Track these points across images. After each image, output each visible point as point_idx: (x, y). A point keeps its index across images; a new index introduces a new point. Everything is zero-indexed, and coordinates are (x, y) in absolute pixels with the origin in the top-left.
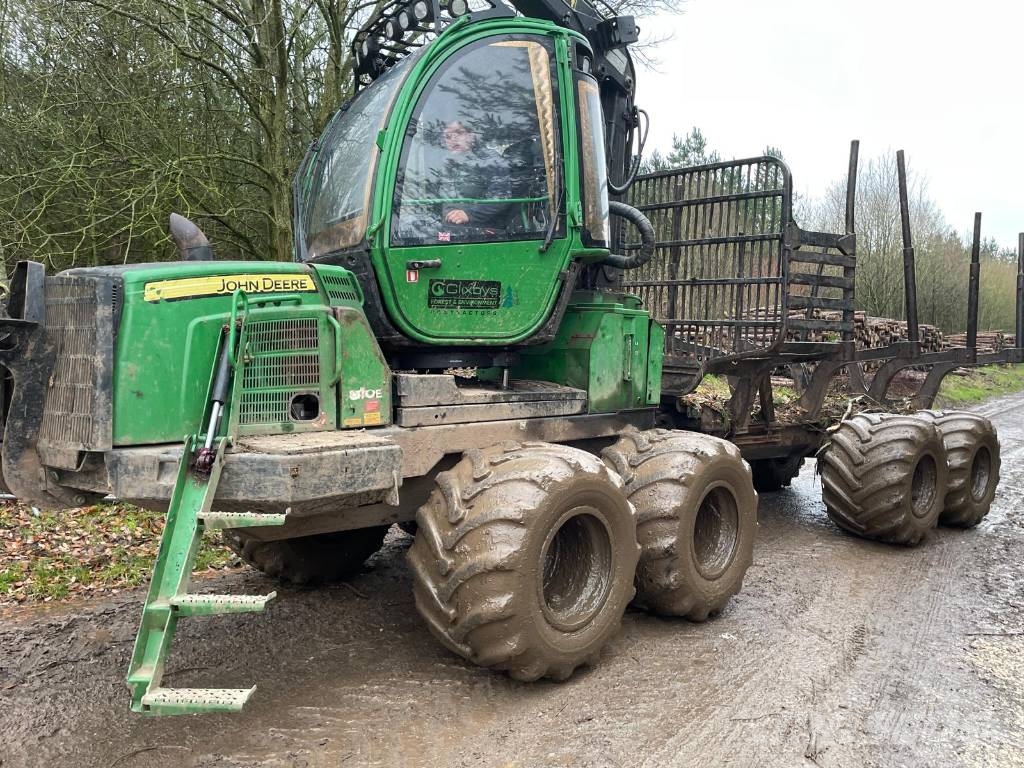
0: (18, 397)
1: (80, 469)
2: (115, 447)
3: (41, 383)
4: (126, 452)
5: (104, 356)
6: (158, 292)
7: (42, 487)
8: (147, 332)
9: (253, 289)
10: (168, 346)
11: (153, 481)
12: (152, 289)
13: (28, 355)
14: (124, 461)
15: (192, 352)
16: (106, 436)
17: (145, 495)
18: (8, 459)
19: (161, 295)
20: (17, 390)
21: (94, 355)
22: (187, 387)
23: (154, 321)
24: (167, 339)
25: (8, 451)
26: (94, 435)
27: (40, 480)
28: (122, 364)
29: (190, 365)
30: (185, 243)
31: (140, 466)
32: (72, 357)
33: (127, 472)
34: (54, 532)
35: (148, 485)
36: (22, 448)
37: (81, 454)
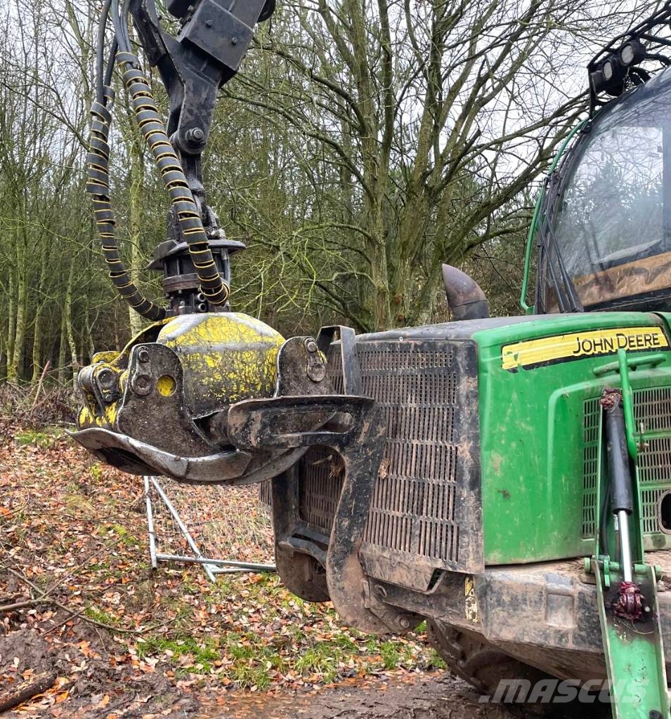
0: (347, 490)
1: (432, 591)
2: (488, 567)
3: (370, 474)
4: (498, 575)
5: (471, 444)
6: (516, 357)
7: (365, 603)
8: (509, 411)
9: (609, 348)
10: (530, 428)
11: (539, 620)
12: (509, 353)
13: (362, 439)
14: (496, 587)
15: (556, 437)
16: (478, 552)
17: (527, 640)
18: (333, 568)
19: (518, 361)
20: (348, 482)
21: (458, 441)
22: (553, 483)
23: (515, 396)
24: (528, 419)
25: (334, 556)
26: (462, 551)
27: (363, 594)
28: (484, 453)
29: (554, 454)
30: (461, 298)
31: (520, 597)
32: (415, 442)
33: (500, 603)
34: (230, 601)
35: (532, 624)
36: (346, 553)
37: (437, 572)
